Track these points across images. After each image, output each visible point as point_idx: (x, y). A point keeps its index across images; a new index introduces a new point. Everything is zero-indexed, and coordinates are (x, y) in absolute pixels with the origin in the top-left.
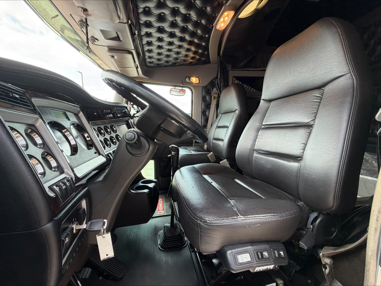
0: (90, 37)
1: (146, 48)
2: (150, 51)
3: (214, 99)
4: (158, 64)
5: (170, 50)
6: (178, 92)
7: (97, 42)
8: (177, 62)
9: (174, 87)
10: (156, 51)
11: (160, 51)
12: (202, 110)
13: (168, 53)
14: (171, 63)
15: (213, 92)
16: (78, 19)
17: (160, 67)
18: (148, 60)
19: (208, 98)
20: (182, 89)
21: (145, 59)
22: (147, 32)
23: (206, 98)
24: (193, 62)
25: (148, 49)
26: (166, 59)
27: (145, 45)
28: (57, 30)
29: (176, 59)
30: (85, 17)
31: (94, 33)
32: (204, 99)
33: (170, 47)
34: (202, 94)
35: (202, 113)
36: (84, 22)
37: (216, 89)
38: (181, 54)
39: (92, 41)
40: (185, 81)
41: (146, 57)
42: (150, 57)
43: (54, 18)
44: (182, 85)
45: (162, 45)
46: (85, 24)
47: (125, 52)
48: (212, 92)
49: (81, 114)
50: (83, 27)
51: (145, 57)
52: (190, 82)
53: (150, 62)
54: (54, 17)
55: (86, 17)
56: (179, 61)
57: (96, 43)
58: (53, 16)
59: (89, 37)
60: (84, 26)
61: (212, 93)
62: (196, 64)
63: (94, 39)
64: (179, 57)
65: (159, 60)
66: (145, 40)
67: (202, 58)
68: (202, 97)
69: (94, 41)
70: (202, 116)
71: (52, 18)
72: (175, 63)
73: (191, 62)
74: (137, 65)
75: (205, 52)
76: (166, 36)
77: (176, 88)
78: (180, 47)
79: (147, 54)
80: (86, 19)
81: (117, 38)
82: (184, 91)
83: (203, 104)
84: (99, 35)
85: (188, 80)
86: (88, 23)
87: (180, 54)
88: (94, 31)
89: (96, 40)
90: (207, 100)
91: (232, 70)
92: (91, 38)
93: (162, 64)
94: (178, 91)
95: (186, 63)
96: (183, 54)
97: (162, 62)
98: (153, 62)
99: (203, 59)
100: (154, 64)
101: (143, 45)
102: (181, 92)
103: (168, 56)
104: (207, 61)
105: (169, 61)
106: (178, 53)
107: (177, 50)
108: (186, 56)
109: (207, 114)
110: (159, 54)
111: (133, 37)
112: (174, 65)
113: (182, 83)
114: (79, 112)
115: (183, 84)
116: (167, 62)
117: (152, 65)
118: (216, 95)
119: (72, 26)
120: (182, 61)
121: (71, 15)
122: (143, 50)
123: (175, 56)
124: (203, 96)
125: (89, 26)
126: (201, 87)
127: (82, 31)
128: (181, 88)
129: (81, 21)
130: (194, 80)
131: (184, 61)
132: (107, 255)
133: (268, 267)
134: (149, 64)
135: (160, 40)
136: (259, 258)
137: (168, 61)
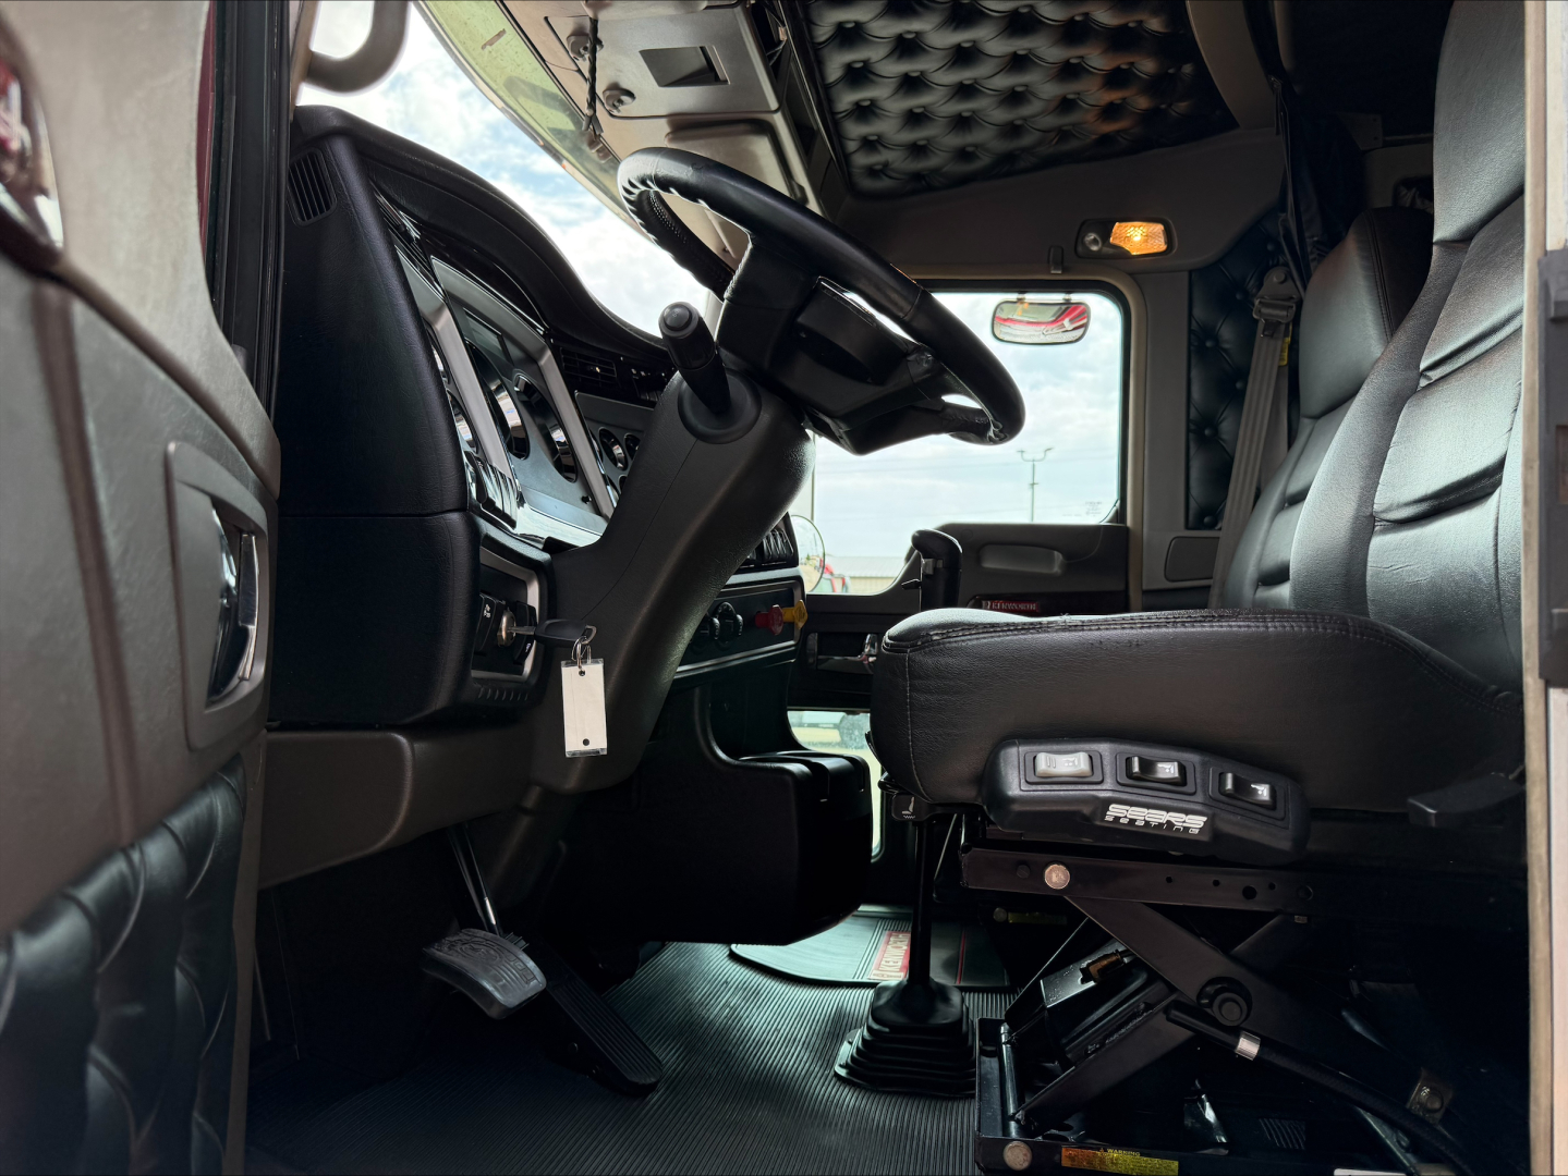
0: (604, 88)
1: (846, 99)
2: (865, 112)
3: (1272, 336)
4: (917, 176)
5: (964, 91)
6: (1050, 327)
7: (629, 108)
8: (1024, 150)
9: (1013, 297)
10: (898, 105)
11: (916, 102)
12: (1193, 411)
13: (964, 107)
14: (984, 160)
15: (1261, 293)
16: (565, 28)
17: (930, 188)
18: (862, 160)
19: (1227, 333)
20: (1068, 302)
21: (844, 158)
22: (840, 26)
23: (1216, 339)
24: (1118, 132)
25: (857, 104)
26: (955, 140)
27: (839, 86)
28: (495, 87)
29: (1012, 130)
30: (590, 13)
31: (620, 71)
32: (1202, 345)
33: (965, 75)
34: (1190, 315)
35: (1188, 431)
36: (587, 35)
37: (1283, 277)
38: (1032, 98)
39: (611, 102)
40: (1080, 249)
41: (852, 146)
42: (869, 144)
43: (491, 45)
44: (1056, 274)
45: (922, 73)
46: (588, 40)
47: (742, 127)
48: (1254, 296)
49: (549, 357)
50: (582, 51)
51: (843, 147)
52: (1106, 249)
53: (872, 172)
54: (491, 43)
55: (596, 15)
56: (1027, 140)
57: (624, 110)
58: (488, 39)
59: (600, 89)
60: (585, 49)
61: (1257, 302)
62: (1139, 146)
63: (619, 93)
64: (1025, 119)
65: (917, 150)
66: (836, 64)
67: (1170, 105)
68: (1190, 331)
69: (617, 104)
70: (1192, 451)
71: (483, 47)
72: (1009, 158)
73: (1105, 139)
74: (802, 189)
75: (1180, 68)
76: (934, 25)
77: (1030, 297)
78: (1018, 62)
79: (855, 130)
80: (594, 22)
81: (705, 75)
82: (1079, 315)
83: (1194, 373)
84: (638, 77)
85: (1095, 241)
86: (600, 35)
87: (1029, 101)
88: (622, 64)
89: (624, 98)
90: (1226, 346)
91: (1386, 145)
92: (608, 93)
93: (936, 171)
94: (1049, 315)
95: (1073, 144)
96: (1045, 96)
97: (932, 162)
98: (886, 165)
99: (1182, 107)
100: (894, 175)
101: (828, 87)
102: (1066, 322)
103: (962, 123)
104: (1210, 117)
105: (976, 146)
106: (1014, 98)
107: (1003, 82)
108: (1066, 105)
109: (1224, 437)
110: (914, 118)
111: (771, 57)
112: (1006, 164)
113: (1061, 264)
114: (542, 352)
115: (1065, 270)
116: (963, 154)
117: (884, 184)
118: (1284, 313)
119: (544, 61)
120: (1053, 134)
121: (546, 19)
122: (833, 114)
123: (1001, 115)
124: (1194, 326)
125: (602, 46)
126: (1186, 275)
127: (579, 71)
128: (1058, 297)
129: (578, 33)
130: (1138, 237)
131: (1063, 134)
132: (586, 742)
133: (1173, 820)
134: (867, 184)
135: (906, 47)
136: (1130, 774)
137: (970, 149)
